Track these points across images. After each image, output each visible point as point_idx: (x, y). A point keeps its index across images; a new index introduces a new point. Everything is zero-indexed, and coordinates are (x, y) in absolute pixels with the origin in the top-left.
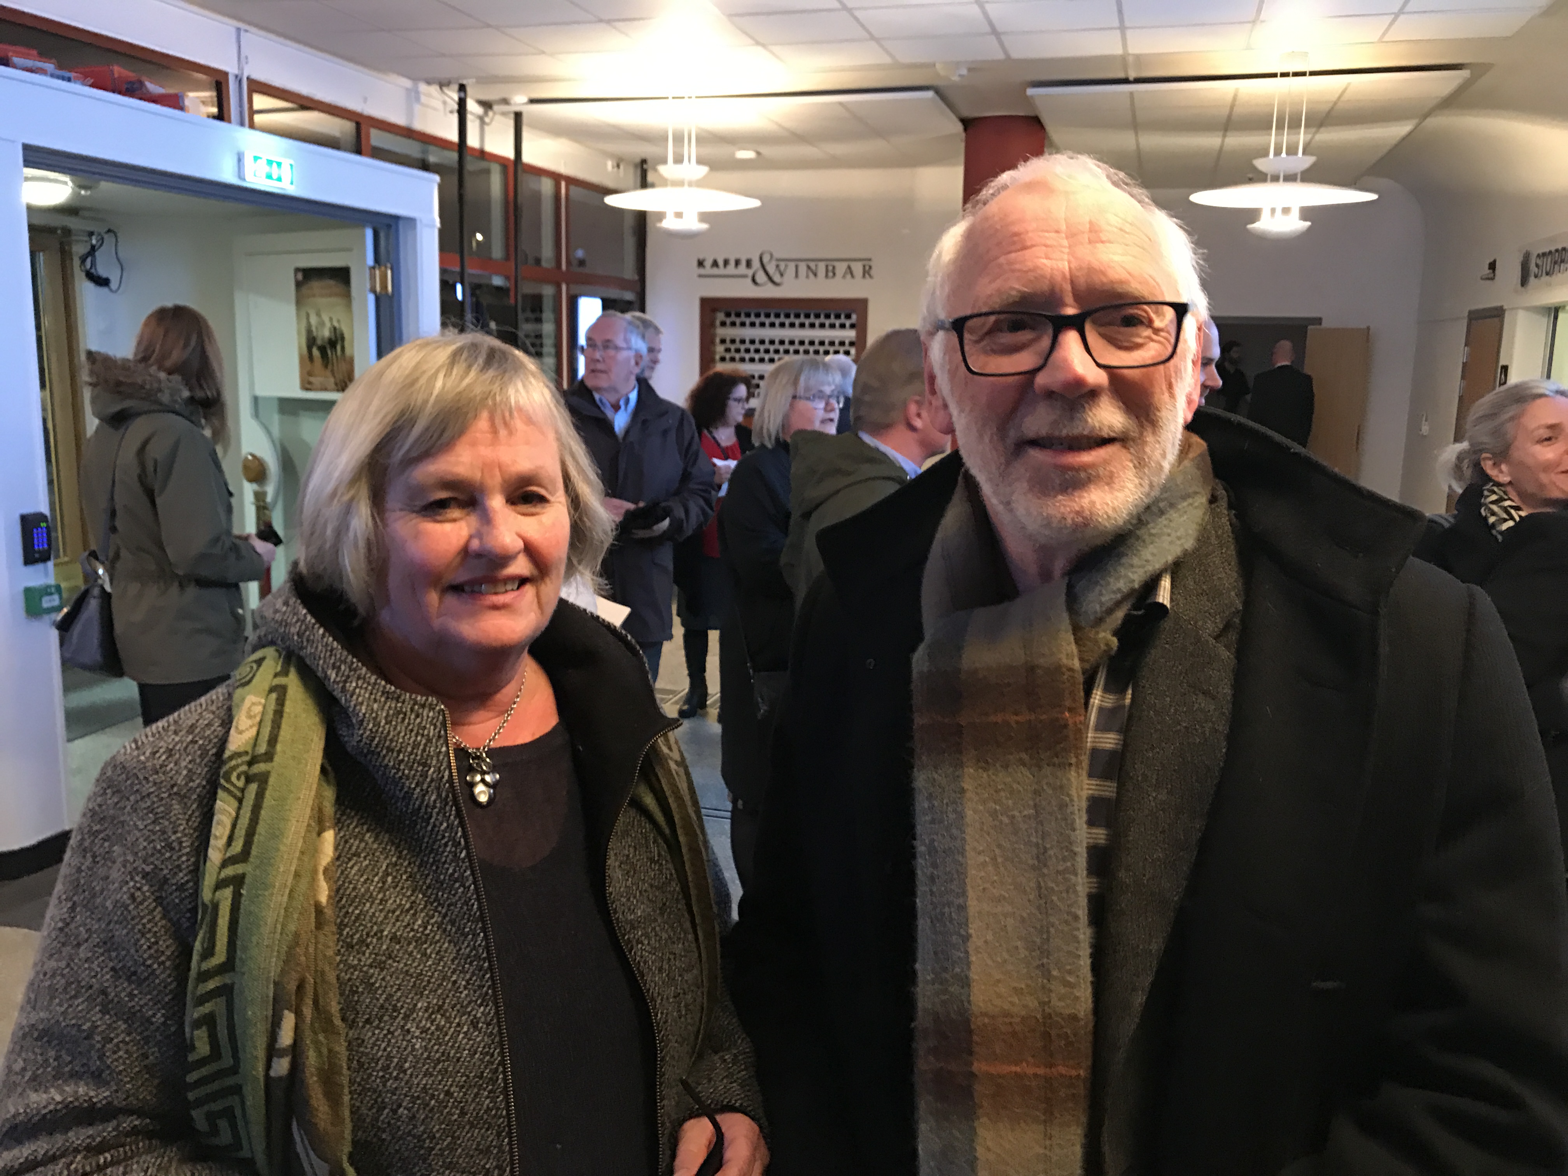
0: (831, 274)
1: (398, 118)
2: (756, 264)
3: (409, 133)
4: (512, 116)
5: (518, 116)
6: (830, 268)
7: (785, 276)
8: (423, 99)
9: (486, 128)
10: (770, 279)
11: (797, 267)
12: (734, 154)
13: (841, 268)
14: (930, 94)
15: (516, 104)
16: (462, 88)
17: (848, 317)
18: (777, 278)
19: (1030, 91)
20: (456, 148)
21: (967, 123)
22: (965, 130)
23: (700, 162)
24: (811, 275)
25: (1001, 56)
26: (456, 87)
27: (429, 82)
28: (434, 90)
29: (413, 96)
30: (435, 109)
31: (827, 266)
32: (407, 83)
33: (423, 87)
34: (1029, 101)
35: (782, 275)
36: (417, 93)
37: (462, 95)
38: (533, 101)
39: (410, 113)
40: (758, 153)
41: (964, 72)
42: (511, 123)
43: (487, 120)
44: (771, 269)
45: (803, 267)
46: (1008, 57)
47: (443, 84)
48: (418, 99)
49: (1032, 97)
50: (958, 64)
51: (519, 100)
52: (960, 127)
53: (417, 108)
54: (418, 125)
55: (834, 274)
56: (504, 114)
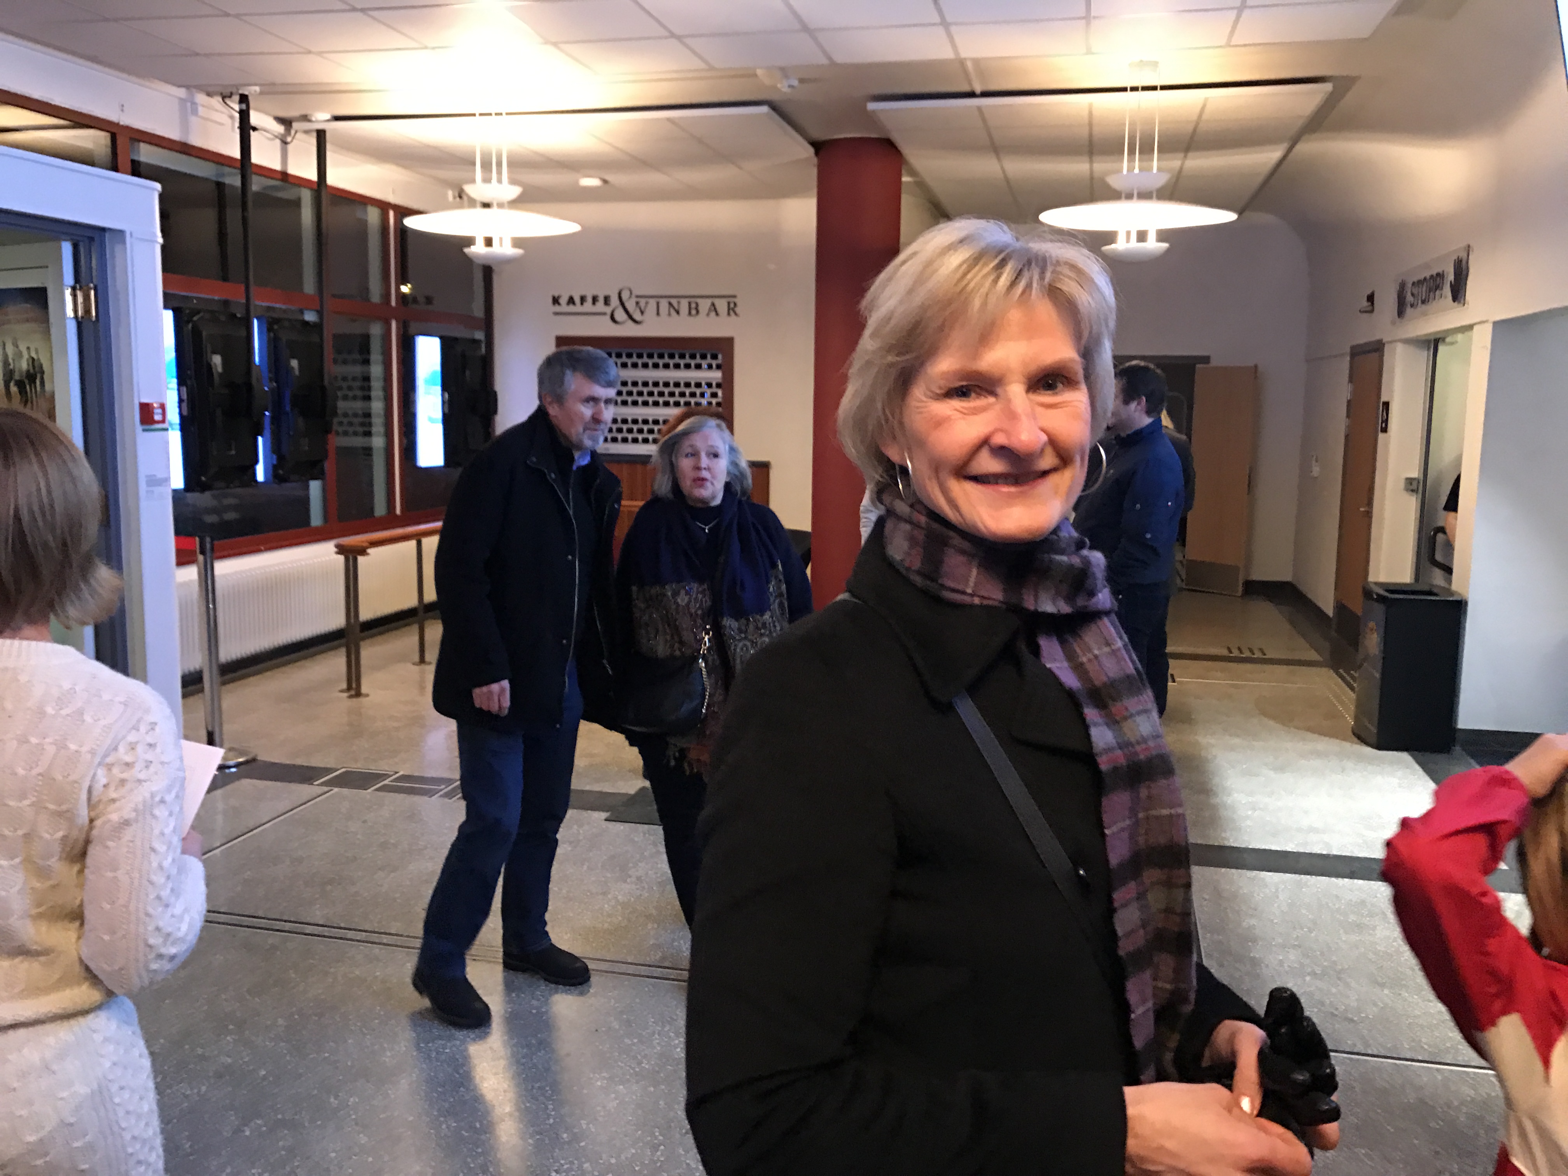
0: (694, 312)
1: (173, 133)
2: (615, 301)
3: (185, 149)
4: (315, 134)
5: (321, 136)
6: (693, 306)
7: (646, 314)
8: (201, 111)
9: (290, 147)
10: (630, 317)
11: (658, 304)
12: (577, 182)
13: (704, 305)
14: (765, 109)
15: (317, 121)
16: (244, 99)
17: (714, 357)
18: (637, 316)
19: (872, 106)
20: (239, 165)
21: (818, 146)
22: (817, 153)
23: (513, 182)
24: (672, 311)
25: (824, 61)
26: (237, 98)
27: (209, 94)
28: (216, 102)
29: (188, 109)
30: (221, 124)
31: (690, 303)
32: (182, 93)
33: (201, 98)
34: (871, 119)
35: (642, 313)
36: (194, 103)
37: (244, 106)
38: (337, 118)
39: (185, 125)
40: (605, 182)
41: (795, 83)
42: (314, 141)
43: (289, 139)
44: (630, 306)
45: (664, 304)
46: (833, 64)
47: (225, 97)
48: (195, 112)
49: (874, 111)
50: (784, 72)
51: (321, 117)
52: (811, 150)
53: (193, 119)
54: (196, 141)
55: (698, 312)
56: (307, 132)
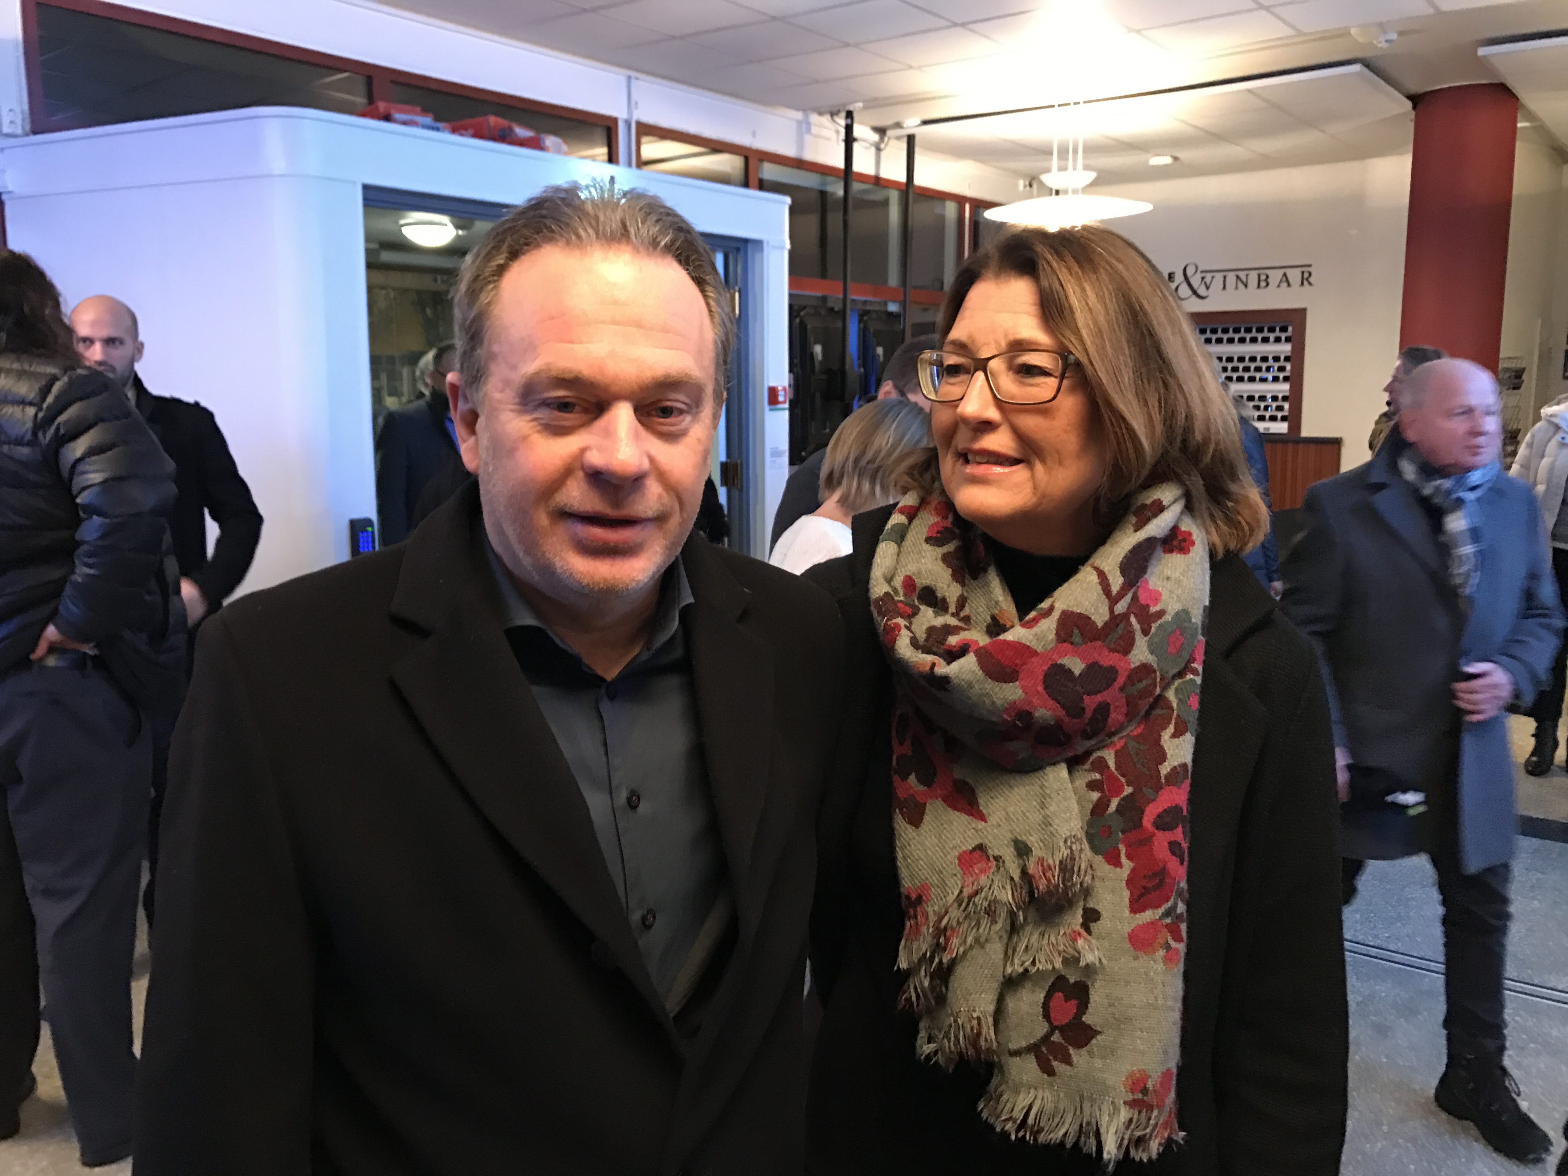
1: (789, 151)
3: (799, 164)
4: (905, 140)
5: (911, 140)
8: (814, 130)
9: (883, 154)
12: (1148, 161)
14: (1357, 68)
15: (908, 127)
16: (849, 115)
17: (1284, 329)
19: (1482, 51)
20: (842, 174)
21: (1415, 99)
22: (1414, 108)
23: (1087, 168)
26: (843, 114)
27: (821, 114)
28: (826, 120)
29: (804, 127)
30: (828, 139)
32: (799, 115)
33: (814, 118)
34: (1483, 64)
36: (809, 124)
37: (849, 121)
38: (926, 122)
39: (801, 144)
40: (1176, 159)
41: (1394, 36)
42: (904, 145)
43: (882, 146)
46: (1439, 13)
47: (833, 114)
48: (809, 130)
49: (1485, 57)
51: (911, 124)
52: (1409, 104)
53: (808, 138)
54: (809, 156)
56: (898, 138)
